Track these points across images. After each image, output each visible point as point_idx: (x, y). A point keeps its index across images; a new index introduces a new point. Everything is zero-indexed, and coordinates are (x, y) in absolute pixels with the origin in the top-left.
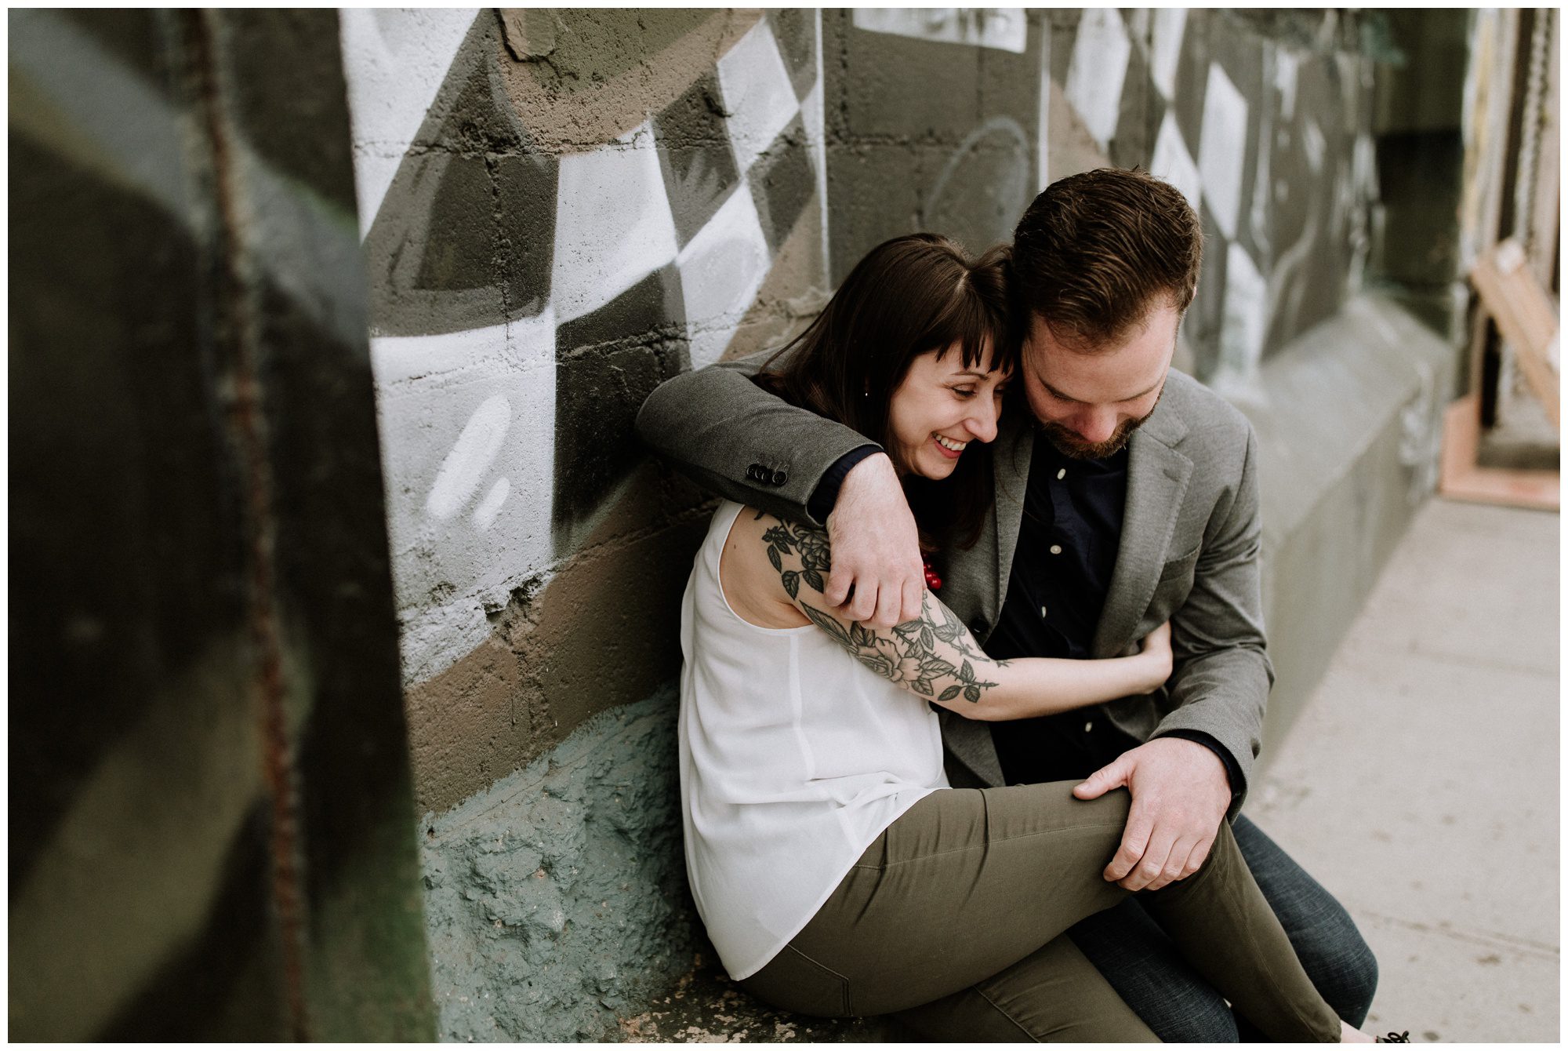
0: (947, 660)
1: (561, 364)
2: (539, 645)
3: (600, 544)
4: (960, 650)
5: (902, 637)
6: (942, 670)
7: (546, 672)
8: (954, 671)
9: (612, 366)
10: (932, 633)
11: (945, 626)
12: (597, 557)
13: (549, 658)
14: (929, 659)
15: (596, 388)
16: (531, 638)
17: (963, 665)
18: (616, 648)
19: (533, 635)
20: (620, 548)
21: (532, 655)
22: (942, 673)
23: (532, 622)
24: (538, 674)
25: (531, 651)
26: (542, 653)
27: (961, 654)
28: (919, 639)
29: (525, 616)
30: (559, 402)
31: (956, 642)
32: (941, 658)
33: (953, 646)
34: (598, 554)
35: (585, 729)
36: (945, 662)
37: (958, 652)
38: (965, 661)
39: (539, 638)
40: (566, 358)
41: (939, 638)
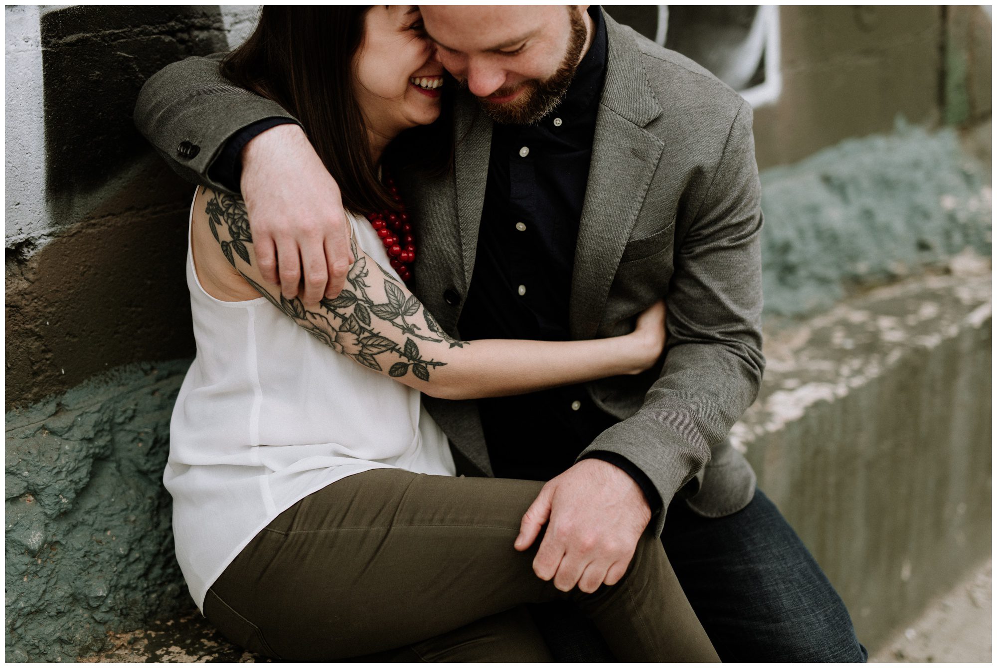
0: (387, 337)
2: (36, 301)
3: (113, 215)
4: (403, 329)
5: (333, 311)
6: (383, 346)
7: (46, 325)
8: (397, 347)
10: (369, 310)
11: (386, 305)
12: (109, 227)
13: (49, 313)
14: (366, 334)
15: (97, 73)
16: (26, 294)
17: (407, 343)
18: (140, 309)
19: (27, 291)
20: (140, 219)
21: (28, 309)
22: (384, 349)
23: (27, 280)
24: (37, 326)
25: (26, 305)
26: (40, 308)
27: (404, 333)
28: (352, 314)
29: (22, 274)
31: (399, 320)
32: (379, 335)
33: (394, 324)
34: (110, 224)
35: (103, 379)
36: (385, 339)
37: (401, 331)
38: (408, 339)
39: (35, 295)
41: (378, 316)
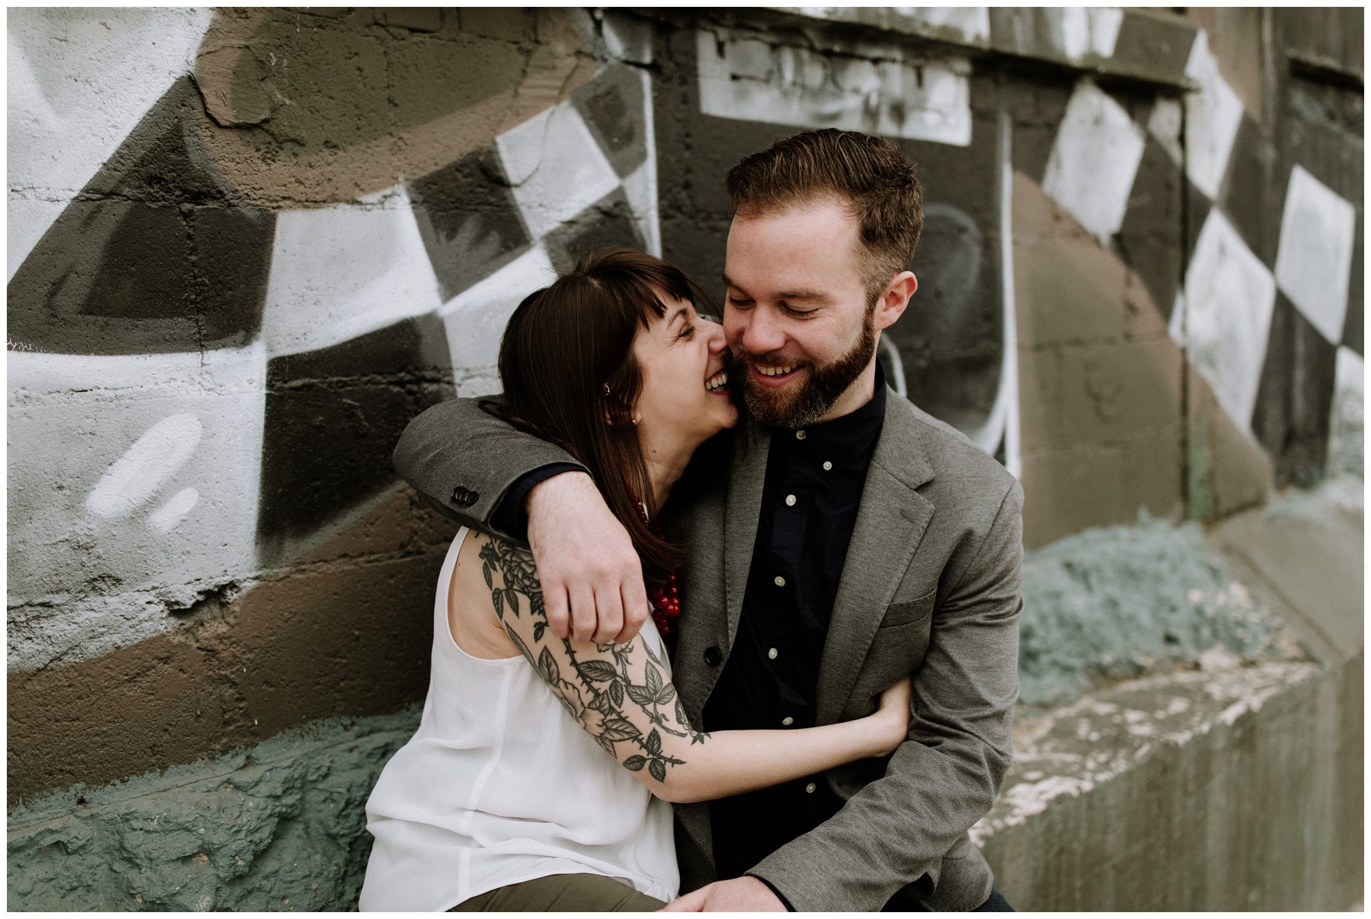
0: (634, 724)
1: (273, 392)
2: (234, 646)
3: (325, 561)
4: (653, 718)
5: (589, 684)
6: (627, 733)
7: (243, 672)
8: (640, 738)
9: (344, 400)
10: (624, 689)
11: (644, 687)
12: (320, 573)
13: (248, 659)
14: (614, 716)
15: (321, 418)
16: (224, 638)
17: (653, 734)
19: (226, 635)
20: (353, 567)
21: (225, 654)
22: (626, 736)
23: (228, 623)
24: (232, 673)
25: (223, 650)
26: (238, 654)
27: (651, 722)
28: (608, 690)
29: (223, 617)
30: (268, 426)
31: (650, 707)
32: (627, 720)
33: (644, 710)
34: (321, 571)
35: (298, 732)
36: (631, 725)
37: (649, 719)
38: (654, 730)
39: (234, 639)
40: (279, 388)
41: (631, 698)
